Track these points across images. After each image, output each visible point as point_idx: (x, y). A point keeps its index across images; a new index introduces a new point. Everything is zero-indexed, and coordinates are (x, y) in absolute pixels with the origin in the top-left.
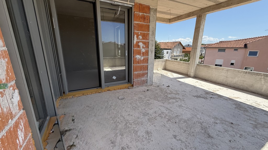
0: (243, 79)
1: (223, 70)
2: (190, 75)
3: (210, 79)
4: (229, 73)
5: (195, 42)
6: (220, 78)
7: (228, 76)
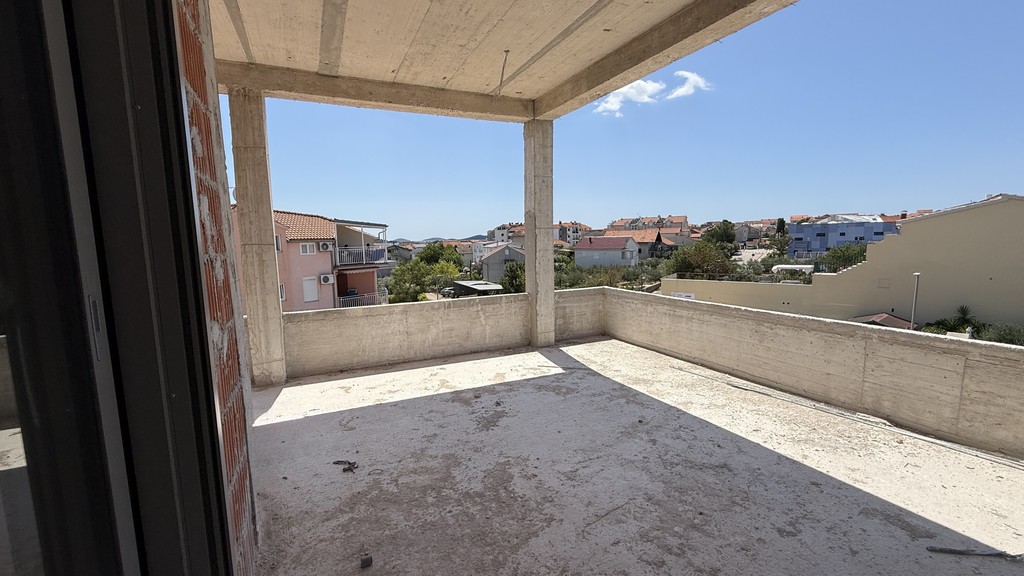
0: (448, 326)
1: (391, 313)
2: (269, 376)
3: (356, 360)
4: (410, 320)
5: (253, 215)
6: (391, 344)
7: (412, 329)
